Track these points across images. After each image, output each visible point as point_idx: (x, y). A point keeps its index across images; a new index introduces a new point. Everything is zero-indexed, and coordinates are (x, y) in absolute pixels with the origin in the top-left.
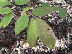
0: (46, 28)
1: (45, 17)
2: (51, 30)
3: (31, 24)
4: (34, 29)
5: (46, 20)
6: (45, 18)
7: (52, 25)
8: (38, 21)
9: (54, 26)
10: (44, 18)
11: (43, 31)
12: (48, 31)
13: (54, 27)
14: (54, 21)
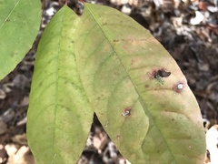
0: (142, 67)
1: (153, 5)
2: (177, 76)
3: (55, 42)
4: (72, 74)
5: (161, 23)
6: (154, 14)
7: (194, 56)
8: (100, 21)
9: (208, 61)
10: (147, 13)
11: (127, 86)
12: (155, 82)
13: (205, 68)
14: (205, 32)
